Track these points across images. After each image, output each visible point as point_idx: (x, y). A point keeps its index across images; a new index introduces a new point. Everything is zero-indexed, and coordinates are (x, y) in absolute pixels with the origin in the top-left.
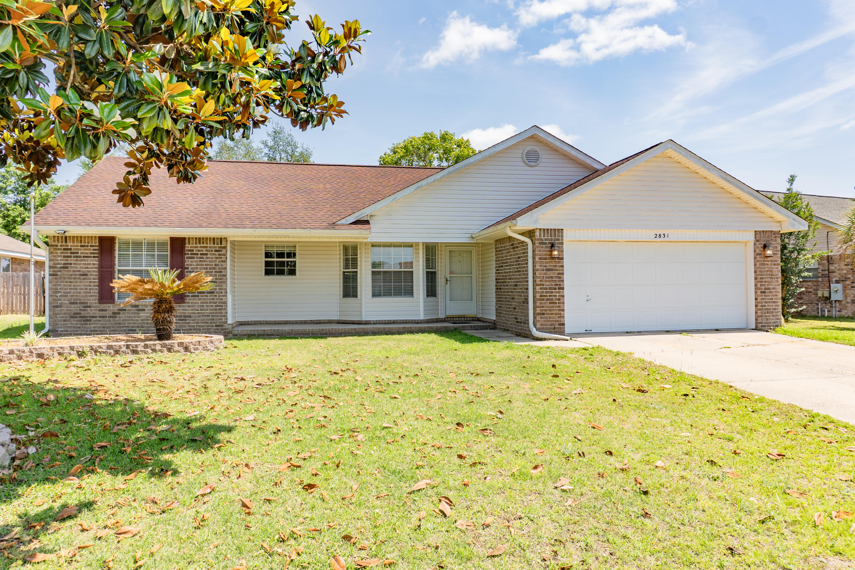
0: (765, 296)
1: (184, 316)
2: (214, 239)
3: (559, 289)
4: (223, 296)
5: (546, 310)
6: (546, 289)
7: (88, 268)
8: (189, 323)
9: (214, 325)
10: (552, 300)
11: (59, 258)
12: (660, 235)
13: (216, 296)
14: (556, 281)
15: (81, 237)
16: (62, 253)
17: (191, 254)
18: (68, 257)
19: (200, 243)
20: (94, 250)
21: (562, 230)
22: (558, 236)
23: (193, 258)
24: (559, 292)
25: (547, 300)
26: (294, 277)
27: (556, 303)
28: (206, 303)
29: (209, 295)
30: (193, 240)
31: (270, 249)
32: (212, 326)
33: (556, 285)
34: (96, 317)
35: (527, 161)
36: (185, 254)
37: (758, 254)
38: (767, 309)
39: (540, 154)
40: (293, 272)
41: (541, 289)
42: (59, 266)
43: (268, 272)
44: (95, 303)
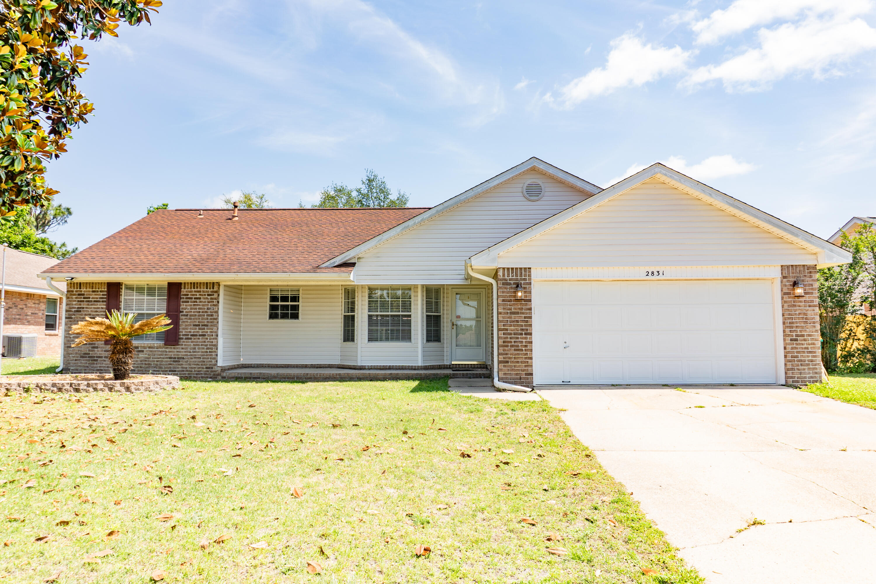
0: (797, 344)
1: (178, 358)
2: (207, 283)
3: (526, 334)
4: (213, 339)
5: (510, 358)
6: (511, 334)
7: (97, 311)
8: (182, 364)
9: (205, 367)
10: (518, 346)
11: (74, 303)
12: (653, 273)
13: (207, 339)
14: (522, 326)
15: (93, 283)
16: (76, 298)
17: (186, 298)
18: (81, 301)
19: (194, 288)
20: (103, 295)
21: (530, 268)
22: (525, 275)
23: (188, 302)
24: (526, 338)
25: (512, 346)
26: (296, 321)
27: (522, 350)
28: (198, 345)
29: (200, 337)
30: (188, 285)
31: (275, 293)
32: (203, 368)
33: (522, 330)
34: (102, 357)
35: (527, 196)
36: (181, 298)
37: (785, 294)
38: (801, 361)
39: (543, 188)
40: (295, 316)
41: (504, 334)
42: (73, 310)
43: (273, 316)
44: (102, 344)
